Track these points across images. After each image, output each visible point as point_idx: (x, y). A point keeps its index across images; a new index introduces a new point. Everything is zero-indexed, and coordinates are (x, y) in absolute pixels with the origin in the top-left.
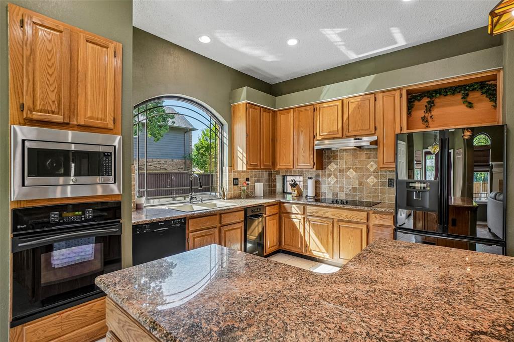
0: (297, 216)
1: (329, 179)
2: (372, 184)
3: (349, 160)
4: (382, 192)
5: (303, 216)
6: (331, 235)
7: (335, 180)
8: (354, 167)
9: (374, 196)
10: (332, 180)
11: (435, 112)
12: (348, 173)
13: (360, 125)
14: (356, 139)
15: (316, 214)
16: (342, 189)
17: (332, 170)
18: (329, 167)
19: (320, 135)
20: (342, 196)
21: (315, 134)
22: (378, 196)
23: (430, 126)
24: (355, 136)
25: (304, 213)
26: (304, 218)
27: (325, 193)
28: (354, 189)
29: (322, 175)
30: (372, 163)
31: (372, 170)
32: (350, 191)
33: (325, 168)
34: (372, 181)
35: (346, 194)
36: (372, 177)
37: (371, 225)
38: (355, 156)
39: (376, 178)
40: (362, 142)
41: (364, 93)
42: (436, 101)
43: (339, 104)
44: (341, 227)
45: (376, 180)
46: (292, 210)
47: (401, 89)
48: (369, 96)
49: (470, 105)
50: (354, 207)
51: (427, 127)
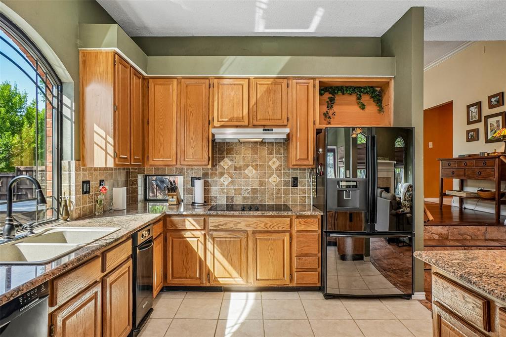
0: (193, 232)
1: (222, 180)
2: (274, 184)
3: (247, 155)
4: (286, 193)
5: (203, 232)
6: (245, 251)
7: (230, 180)
8: (254, 164)
9: (277, 198)
10: (225, 180)
11: (336, 108)
12: (246, 171)
13: (270, 113)
14: (265, 130)
15: (224, 228)
16: (238, 191)
17: (226, 167)
18: (222, 163)
19: (218, 121)
20: (239, 201)
21: (211, 119)
22: (280, 198)
23: (332, 123)
24: (264, 126)
25: (204, 228)
26: (205, 235)
27: (216, 197)
28: (254, 191)
29: (212, 174)
30: (274, 159)
31: (274, 167)
32: (248, 193)
33: (216, 164)
34: (275, 180)
35: (244, 198)
36: (275, 176)
37: (294, 233)
38: (255, 151)
39: (279, 177)
40: (272, 134)
41: (275, 76)
42: (337, 98)
43: (246, 83)
44: (258, 240)
45: (278, 179)
46: (185, 225)
47: (314, 79)
48: (281, 80)
49: (363, 107)
50: (275, 213)
51: (329, 123)
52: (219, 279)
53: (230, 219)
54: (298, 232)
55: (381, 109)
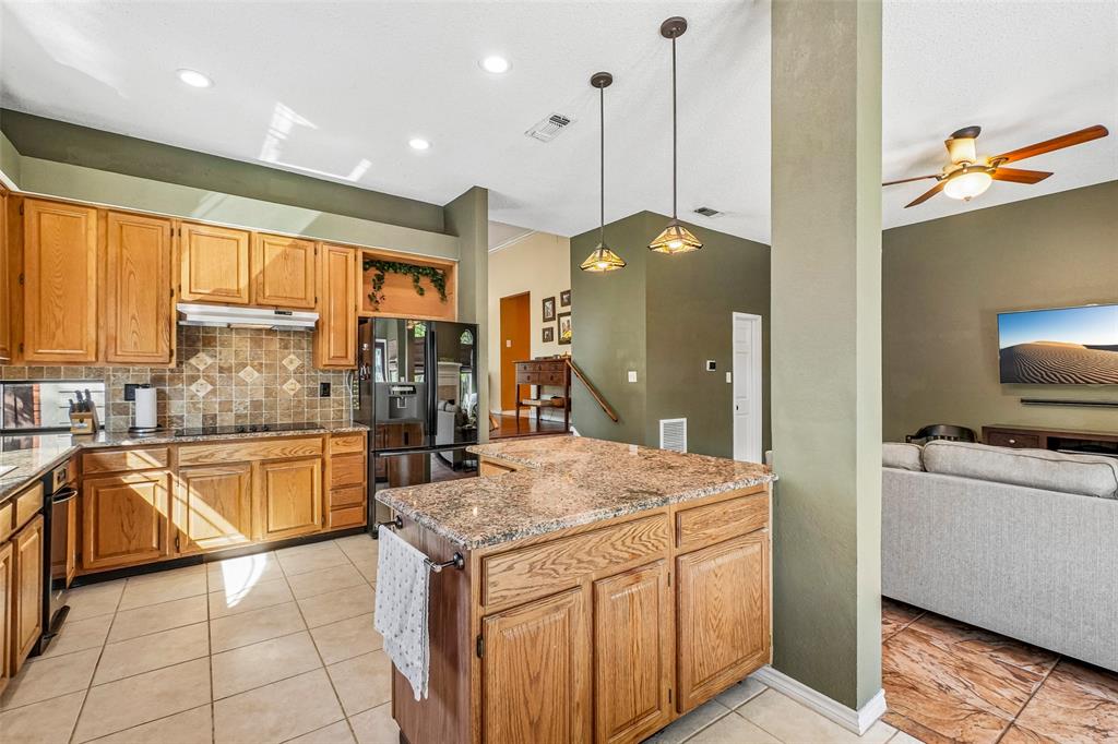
0: (147, 474)
1: (193, 388)
2: (292, 393)
3: (244, 349)
4: (311, 406)
5: (167, 472)
6: (249, 492)
7: (210, 387)
8: (256, 363)
9: (296, 414)
10: (201, 389)
11: (385, 290)
12: (241, 374)
13: (288, 289)
14: (280, 313)
16: (226, 406)
17: (202, 368)
18: (193, 361)
19: (190, 292)
20: (228, 420)
21: (174, 286)
22: (302, 413)
23: (380, 309)
24: (277, 306)
25: (169, 465)
26: (169, 476)
27: (181, 418)
28: (256, 405)
29: (171, 379)
30: (292, 356)
31: (291, 368)
32: (245, 408)
33: (182, 363)
34: (293, 387)
35: (238, 416)
36: (292, 380)
37: (328, 459)
38: (257, 343)
39: (299, 382)
40: (291, 319)
41: (296, 235)
42: (387, 276)
43: (244, 238)
44: (270, 475)
45: (298, 386)
46: (125, 464)
47: (356, 248)
48: (305, 243)
49: (421, 292)
51: (377, 310)
52: (198, 543)
53: (219, 446)
54: (334, 456)
55: (444, 297)
